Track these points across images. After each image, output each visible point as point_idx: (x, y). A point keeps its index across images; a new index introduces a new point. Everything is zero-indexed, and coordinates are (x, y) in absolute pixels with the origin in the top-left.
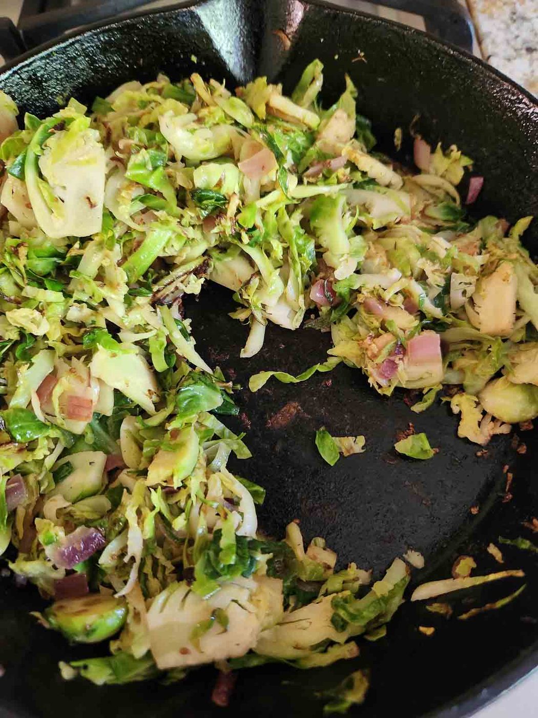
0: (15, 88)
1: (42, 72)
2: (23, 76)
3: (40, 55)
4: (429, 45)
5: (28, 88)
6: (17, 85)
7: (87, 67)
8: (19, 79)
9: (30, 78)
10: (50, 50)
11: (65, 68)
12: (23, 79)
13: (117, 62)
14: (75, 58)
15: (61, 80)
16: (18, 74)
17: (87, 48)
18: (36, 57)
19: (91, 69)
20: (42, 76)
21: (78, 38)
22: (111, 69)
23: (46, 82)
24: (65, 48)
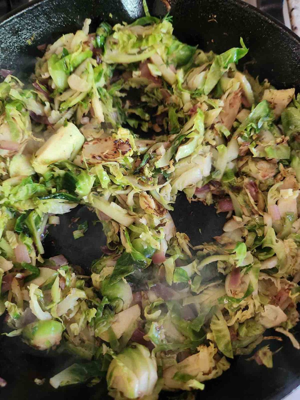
0: (2, 36)
1: (18, 26)
2: (7, 28)
3: (17, 15)
4: (257, 15)
5: (10, 35)
6: (3, 34)
7: (45, 21)
8: (4, 30)
9: (11, 29)
10: (23, 11)
11: (32, 22)
12: (6, 30)
13: (63, 18)
14: (38, 16)
15: (30, 30)
16: (4, 28)
17: (45, 10)
18: (14, 16)
19: (48, 22)
20: (18, 28)
21: (40, 3)
22: (61, 22)
23: (20, 31)
24: (32, 10)
